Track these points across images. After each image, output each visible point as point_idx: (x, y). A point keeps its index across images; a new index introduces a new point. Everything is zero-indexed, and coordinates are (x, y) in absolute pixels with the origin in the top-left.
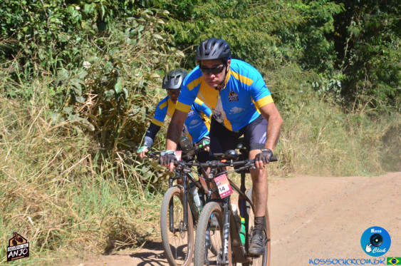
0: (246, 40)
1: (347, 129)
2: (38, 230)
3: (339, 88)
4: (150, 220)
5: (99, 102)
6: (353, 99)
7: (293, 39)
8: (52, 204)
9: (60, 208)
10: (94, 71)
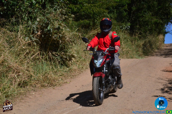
0: (97, 12)
1: (132, 42)
2: (18, 80)
3: (129, 28)
4: (61, 75)
5: (42, 33)
6: (134, 32)
7: (114, 12)
8: (24, 70)
9: (27, 72)
10: (41, 22)
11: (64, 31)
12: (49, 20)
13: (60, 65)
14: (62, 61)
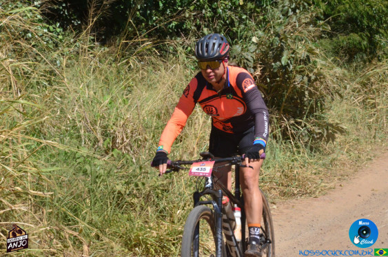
11: (319, 67)
12: (283, 41)
13: (308, 150)
14: (312, 141)
